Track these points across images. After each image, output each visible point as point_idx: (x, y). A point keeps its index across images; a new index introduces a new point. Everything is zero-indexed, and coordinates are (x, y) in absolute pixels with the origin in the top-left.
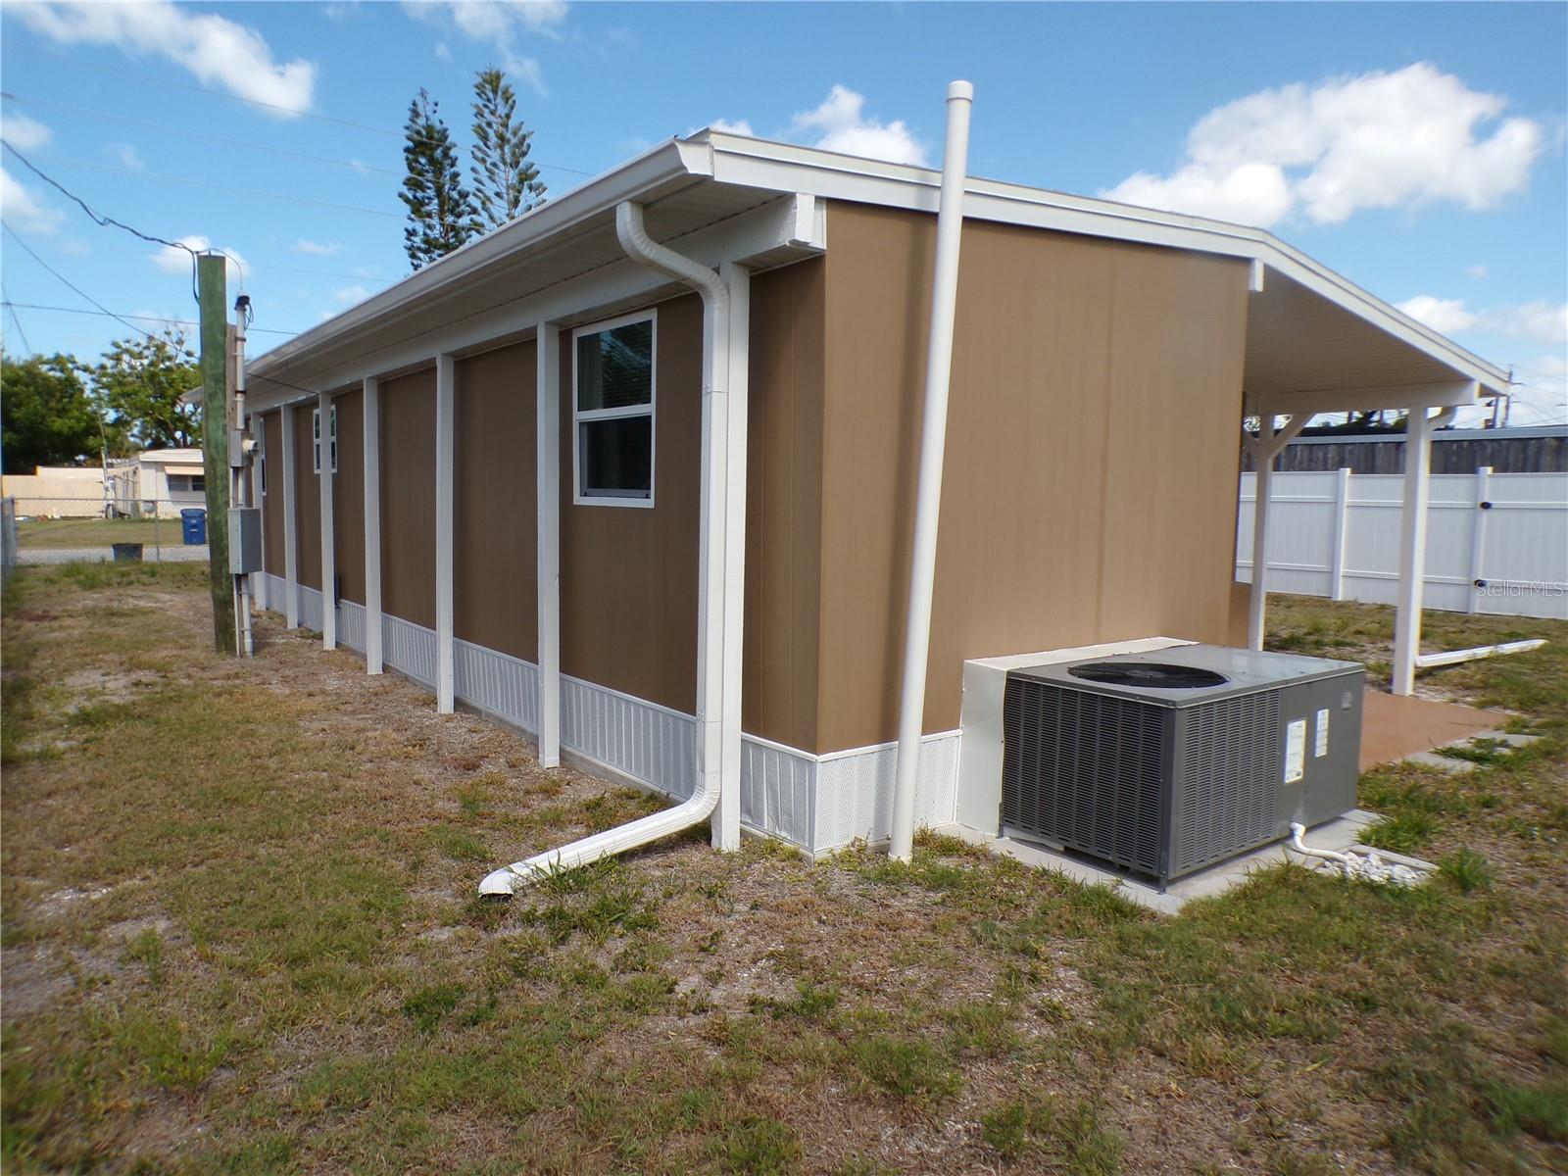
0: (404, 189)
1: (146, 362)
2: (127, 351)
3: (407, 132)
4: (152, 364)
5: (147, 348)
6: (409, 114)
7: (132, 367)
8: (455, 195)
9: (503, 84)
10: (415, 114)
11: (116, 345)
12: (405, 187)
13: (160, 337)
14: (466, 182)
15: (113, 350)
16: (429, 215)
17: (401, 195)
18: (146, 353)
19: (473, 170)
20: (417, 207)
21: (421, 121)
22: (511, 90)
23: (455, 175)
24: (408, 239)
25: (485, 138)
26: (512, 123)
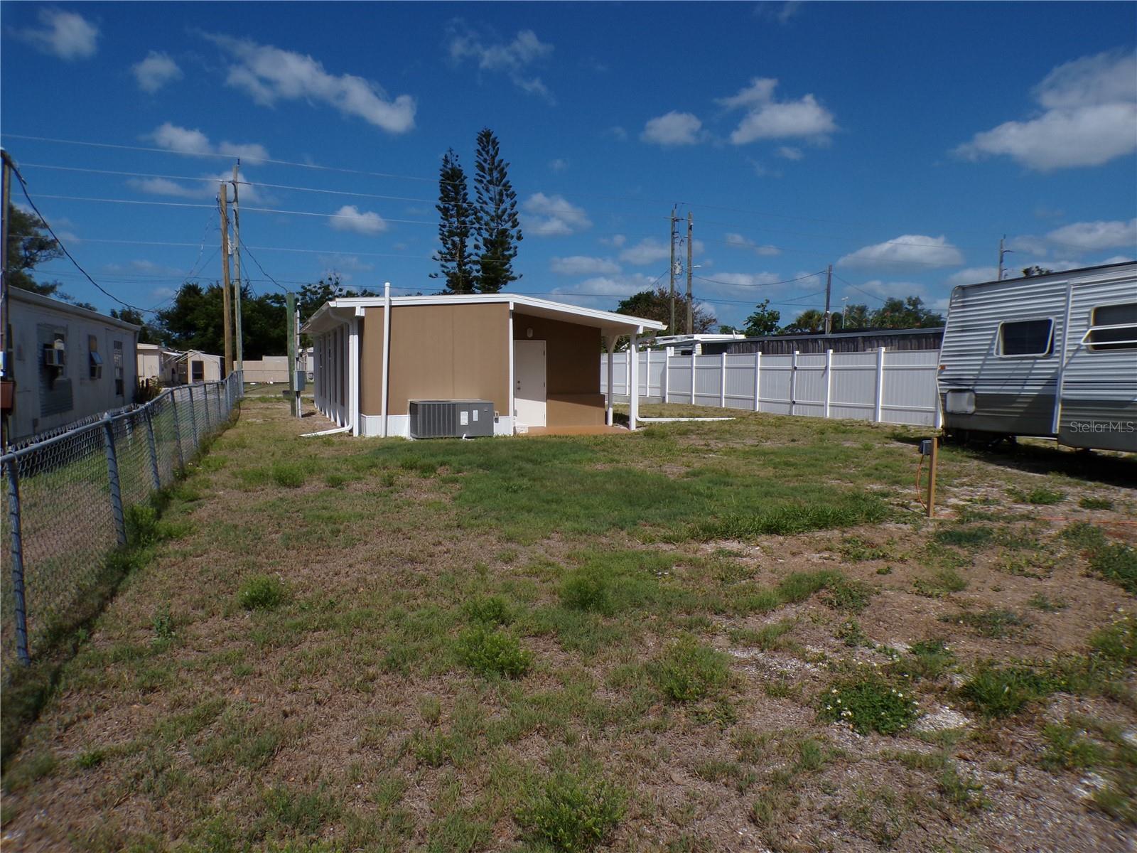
0: (439, 203)
1: (319, 296)
2: (309, 290)
3: (442, 173)
4: (321, 297)
5: (320, 288)
6: (443, 163)
7: (311, 299)
8: (465, 205)
9: (493, 136)
10: (446, 161)
11: (303, 287)
12: (440, 202)
13: (326, 282)
14: (472, 196)
15: (302, 290)
16: (452, 216)
17: (437, 207)
18: (319, 291)
19: (476, 187)
20: (445, 211)
21: (449, 166)
22: (497, 140)
23: (466, 194)
24: (440, 230)
25: (483, 169)
26: (497, 159)
